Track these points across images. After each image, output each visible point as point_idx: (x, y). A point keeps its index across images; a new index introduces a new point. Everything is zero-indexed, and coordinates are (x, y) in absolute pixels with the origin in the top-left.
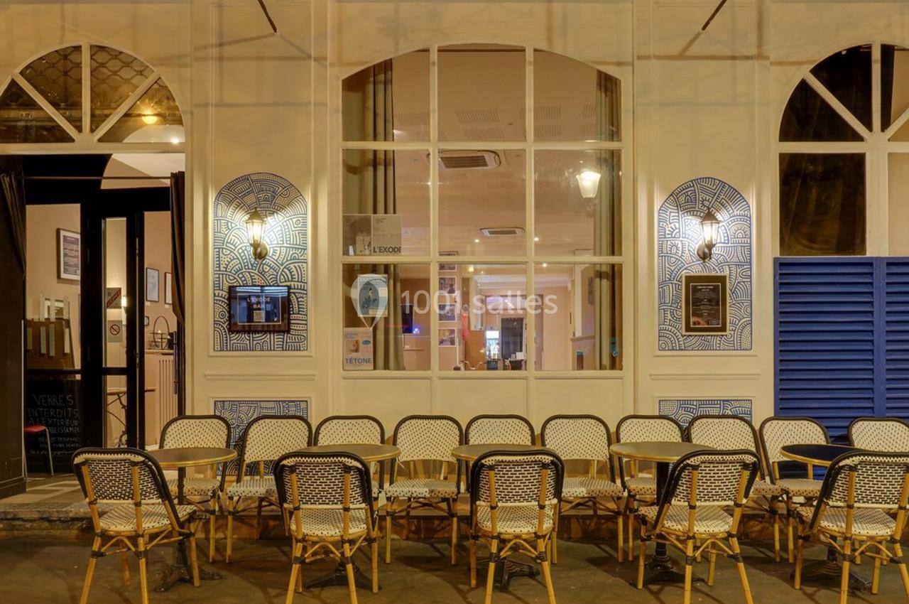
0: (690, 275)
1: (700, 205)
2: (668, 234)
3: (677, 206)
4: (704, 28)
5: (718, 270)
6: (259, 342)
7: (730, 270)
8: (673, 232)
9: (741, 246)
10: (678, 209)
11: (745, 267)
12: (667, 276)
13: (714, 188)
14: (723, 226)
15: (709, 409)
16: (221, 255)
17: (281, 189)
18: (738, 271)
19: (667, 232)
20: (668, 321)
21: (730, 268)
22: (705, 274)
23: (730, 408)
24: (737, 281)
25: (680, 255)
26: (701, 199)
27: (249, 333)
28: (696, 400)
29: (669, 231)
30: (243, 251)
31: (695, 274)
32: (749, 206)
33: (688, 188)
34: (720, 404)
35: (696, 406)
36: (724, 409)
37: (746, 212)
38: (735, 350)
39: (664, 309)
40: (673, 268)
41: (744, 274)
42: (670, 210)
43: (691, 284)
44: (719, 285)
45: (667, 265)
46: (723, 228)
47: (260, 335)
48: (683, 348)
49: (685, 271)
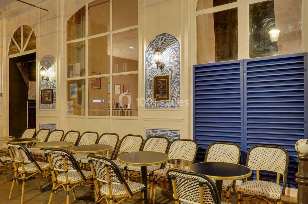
0: (157, 76)
1: (160, 46)
2: (149, 60)
3: (152, 48)
5: (167, 73)
6: (47, 106)
7: (172, 73)
8: (151, 59)
9: (176, 62)
10: (152, 49)
11: (178, 71)
12: (149, 77)
13: (165, 38)
14: (169, 54)
15: (164, 134)
16: (41, 81)
17: (52, 59)
18: (175, 73)
19: (149, 59)
20: (149, 96)
21: (171, 72)
22: (162, 75)
23: (172, 134)
24: (174, 77)
25: (153, 68)
26: (161, 43)
27: (45, 104)
28: (159, 130)
29: (149, 58)
31: (159, 76)
32: (179, 43)
33: (156, 39)
34: (168, 132)
35: (159, 132)
36: (169, 134)
37: (178, 46)
38: (173, 108)
39: (148, 91)
40: (151, 74)
41: (177, 74)
42: (150, 50)
43: (156, 80)
44: (166, 80)
45: (149, 73)
46: (169, 55)
48: (154, 107)
49: (155, 75)
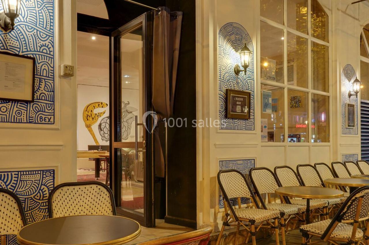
3: (344, 74)
4: (352, 3)
5: (352, 102)
6: (237, 124)
12: (343, 103)
16: (221, 69)
17: (244, 35)
20: (343, 122)
21: (354, 102)
23: (354, 158)
25: (345, 95)
26: (349, 73)
27: (233, 119)
29: (343, 84)
30: (230, 69)
33: (346, 67)
35: (348, 157)
39: (342, 117)
40: (344, 100)
41: (356, 104)
42: (343, 76)
43: (348, 107)
44: (353, 108)
47: (237, 120)
